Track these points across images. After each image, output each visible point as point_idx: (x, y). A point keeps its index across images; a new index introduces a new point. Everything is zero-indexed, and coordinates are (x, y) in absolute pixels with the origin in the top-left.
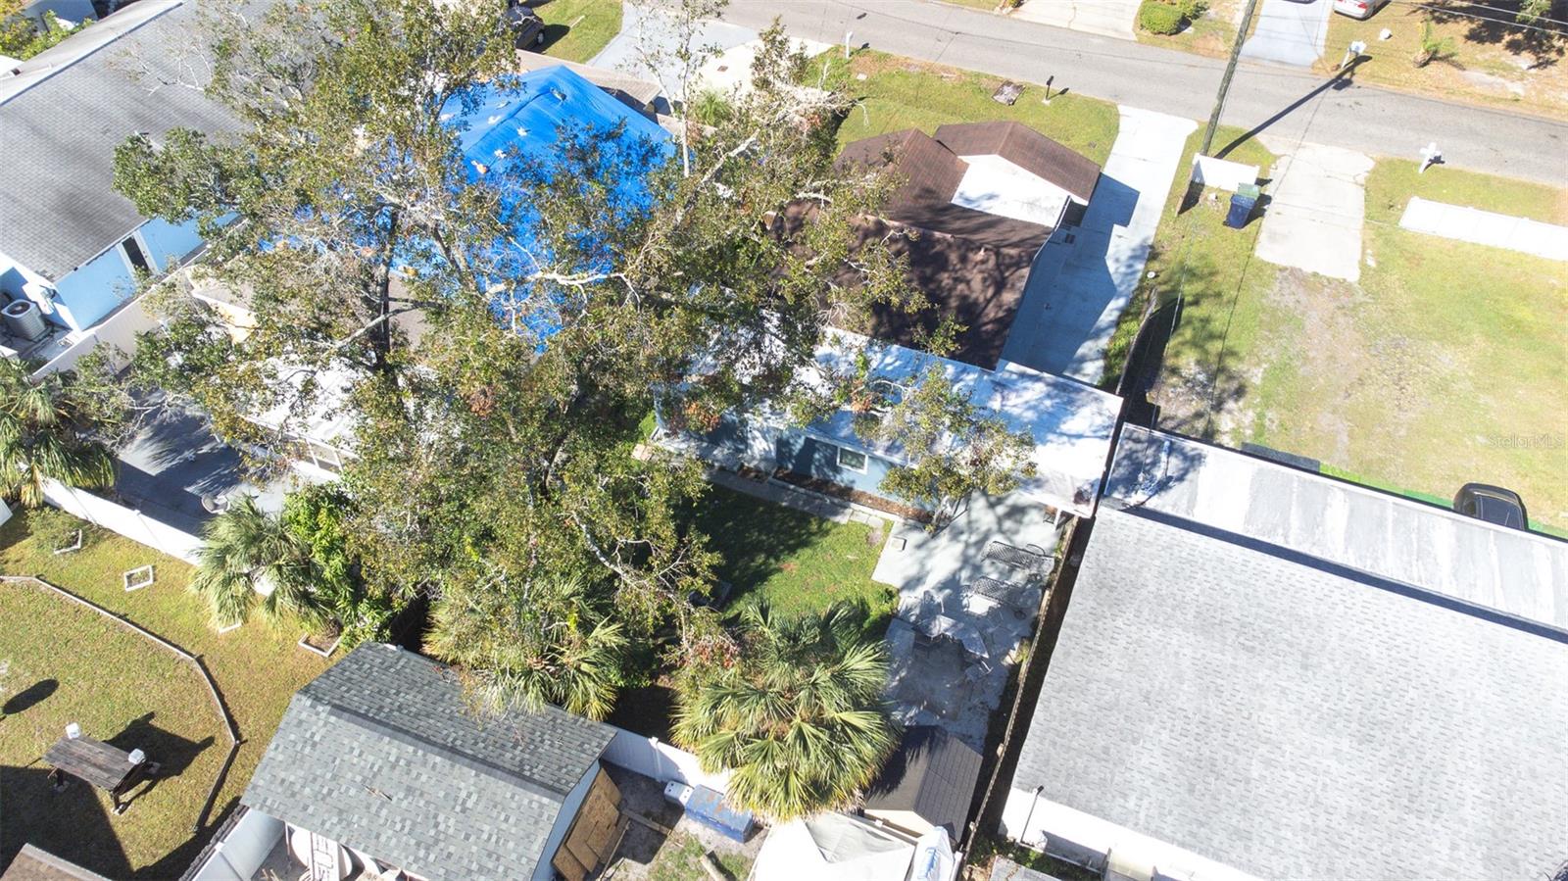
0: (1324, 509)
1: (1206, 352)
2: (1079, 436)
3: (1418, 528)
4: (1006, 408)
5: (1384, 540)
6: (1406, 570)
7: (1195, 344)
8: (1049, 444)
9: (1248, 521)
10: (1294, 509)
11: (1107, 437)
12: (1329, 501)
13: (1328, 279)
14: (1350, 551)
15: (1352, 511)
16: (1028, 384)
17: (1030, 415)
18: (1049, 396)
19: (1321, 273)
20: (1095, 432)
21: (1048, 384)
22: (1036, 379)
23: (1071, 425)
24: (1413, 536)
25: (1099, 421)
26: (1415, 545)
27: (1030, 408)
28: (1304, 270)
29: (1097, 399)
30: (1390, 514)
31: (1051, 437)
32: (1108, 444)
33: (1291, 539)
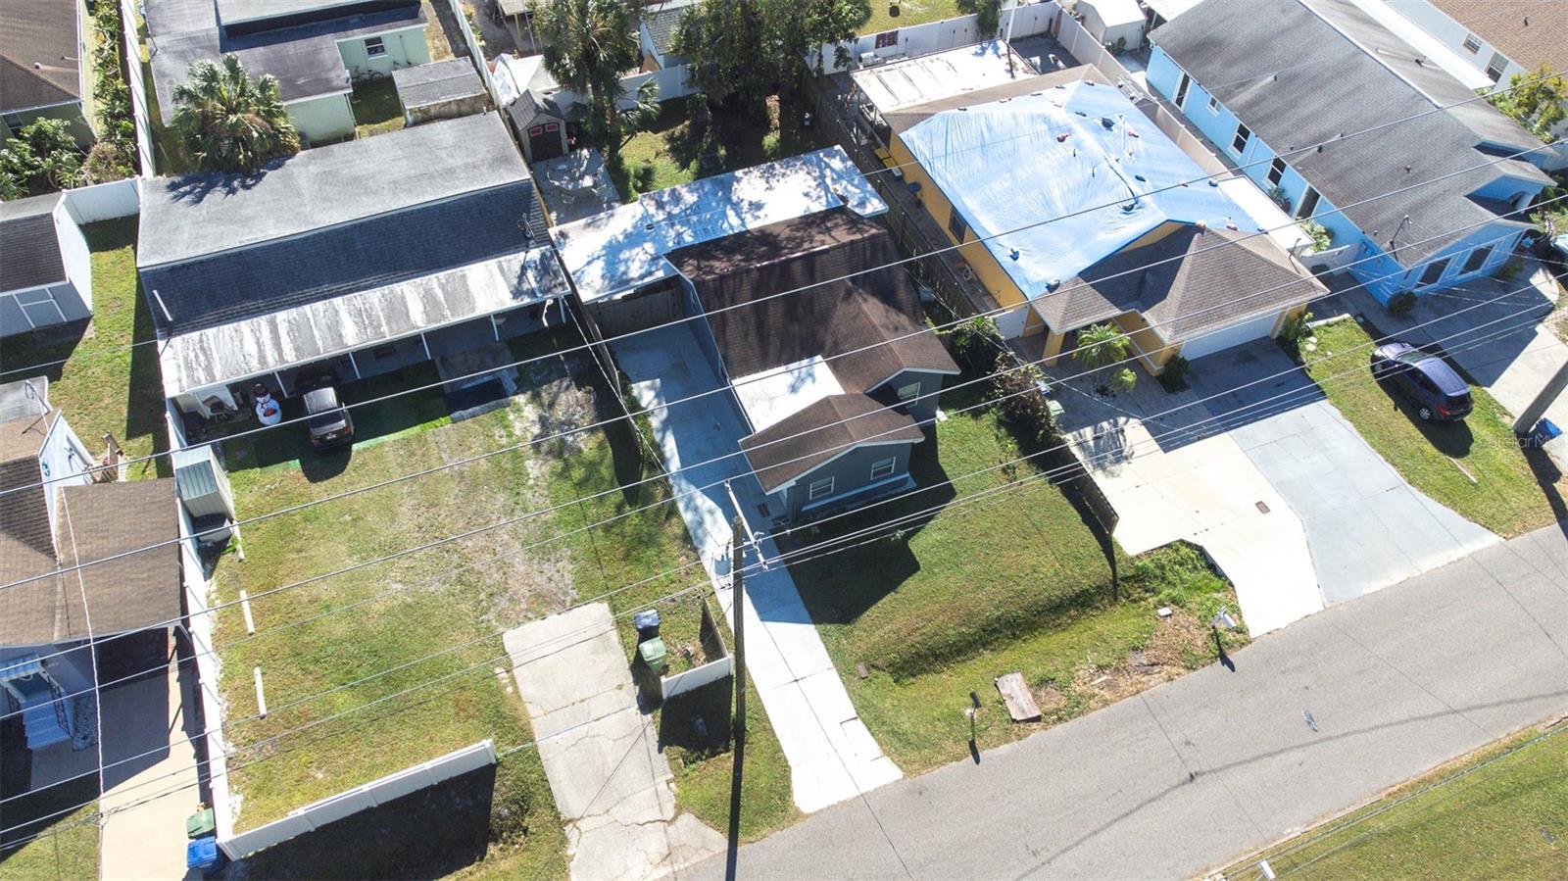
0: (425, 308)
1: (581, 463)
2: (589, 263)
3: (365, 328)
4: (640, 248)
5: (383, 310)
6: (365, 298)
7: (592, 466)
8: (601, 248)
9: (464, 276)
10: (442, 299)
11: (574, 274)
12: (424, 316)
13: (530, 619)
14: (400, 292)
15: (408, 316)
16: (643, 271)
17: (623, 256)
18: (625, 273)
19: (539, 622)
20: (583, 272)
21: (632, 279)
22: (642, 277)
23: (598, 267)
24: (367, 322)
25: (586, 279)
26: (364, 317)
27: (628, 259)
28: (555, 616)
29: (598, 292)
30: (385, 328)
31: (604, 252)
32: (570, 270)
33: (435, 280)
